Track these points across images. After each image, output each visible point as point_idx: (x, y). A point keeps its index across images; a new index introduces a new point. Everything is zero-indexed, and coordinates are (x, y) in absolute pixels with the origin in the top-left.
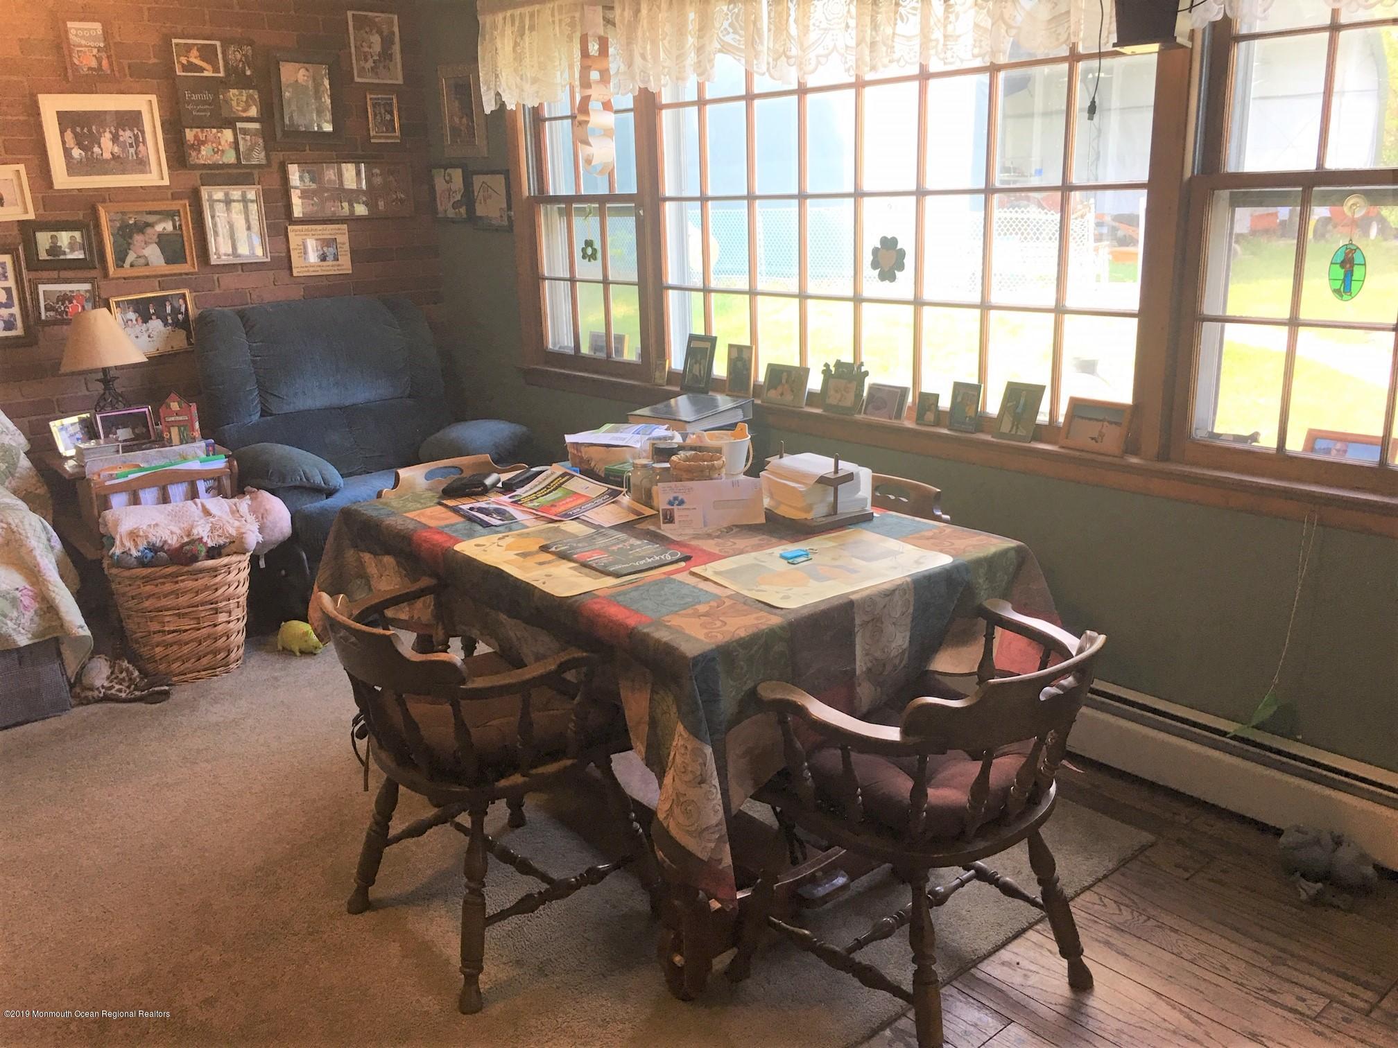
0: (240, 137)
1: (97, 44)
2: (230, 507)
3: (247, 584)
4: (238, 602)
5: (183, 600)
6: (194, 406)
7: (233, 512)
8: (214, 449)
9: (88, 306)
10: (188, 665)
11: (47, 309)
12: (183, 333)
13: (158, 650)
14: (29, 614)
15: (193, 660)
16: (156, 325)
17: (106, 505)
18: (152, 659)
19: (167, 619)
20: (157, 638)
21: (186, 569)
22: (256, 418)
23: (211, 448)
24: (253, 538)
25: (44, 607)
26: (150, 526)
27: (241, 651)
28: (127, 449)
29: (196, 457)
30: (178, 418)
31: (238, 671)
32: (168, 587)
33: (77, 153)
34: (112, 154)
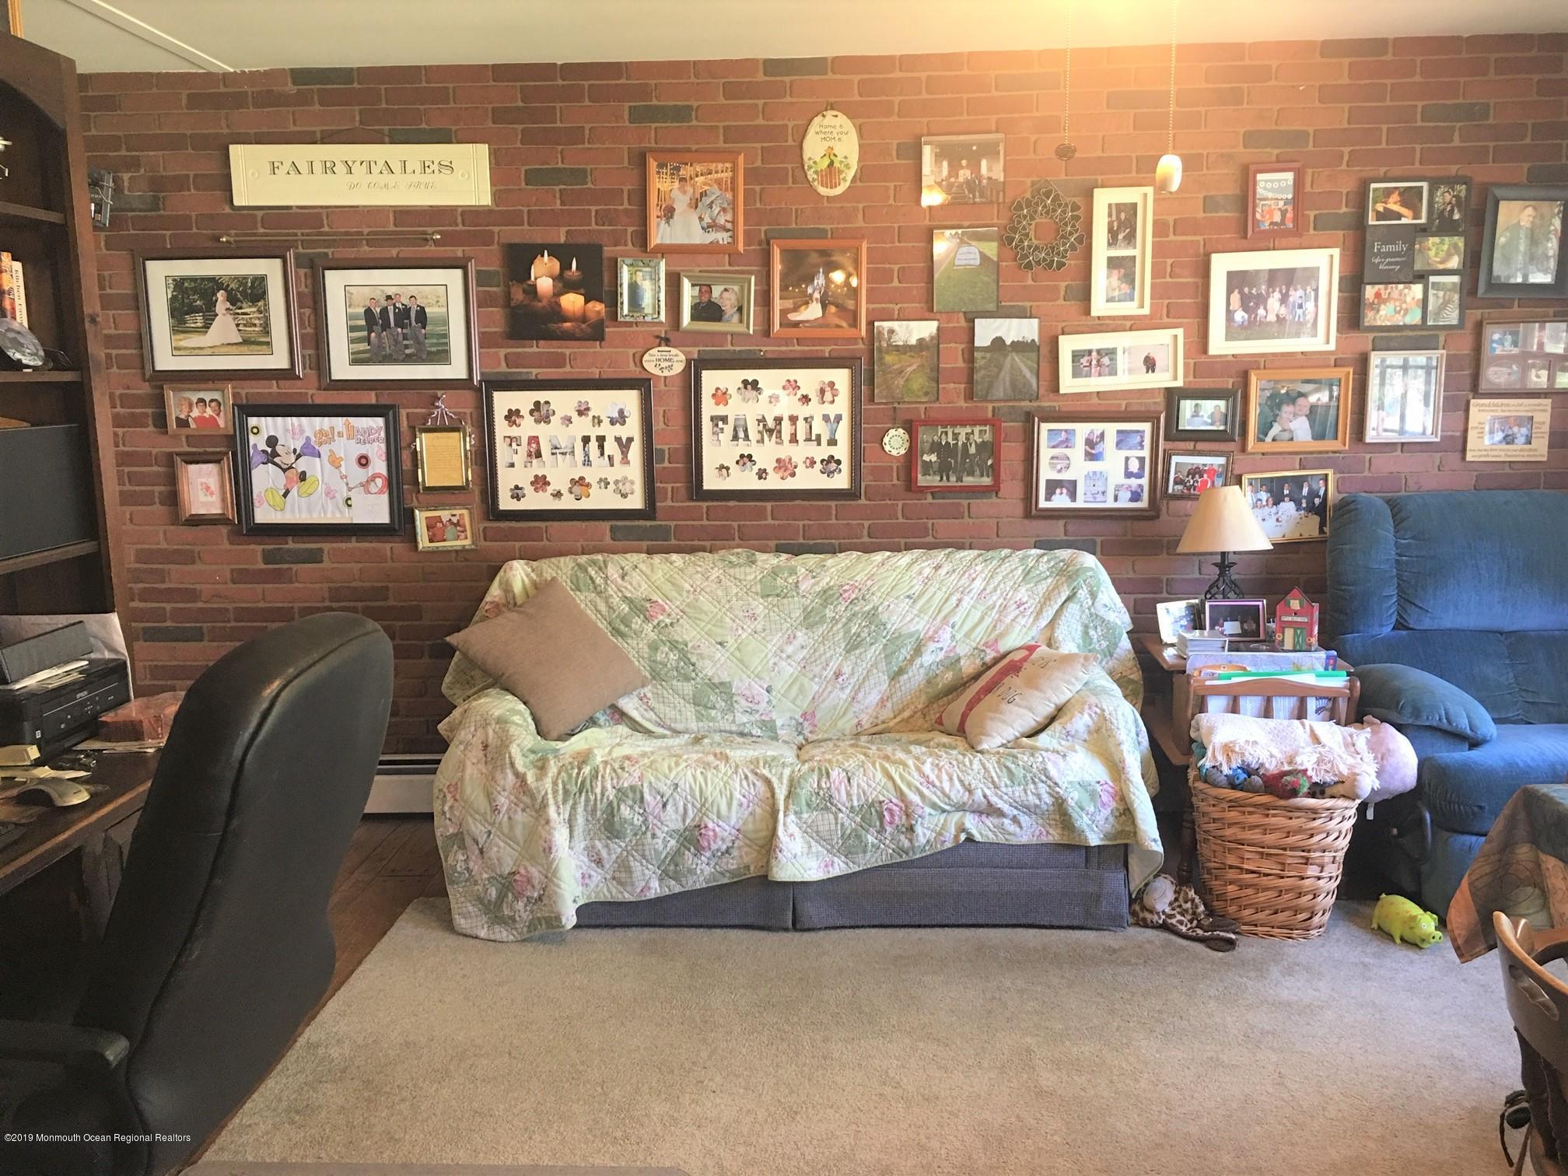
0: (1431, 292)
1: (1284, 196)
2: (1344, 738)
3: (1349, 837)
4: (1334, 857)
5: (1270, 838)
6: (1316, 605)
7: (1346, 745)
8: (1335, 662)
9: (1219, 482)
10: (1261, 916)
11: (1176, 483)
12: (1317, 519)
13: (1231, 888)
14: (1106, 812)
15: (1267, 912)
16: (1288, 507)
17: (1202, 708)
18: (1221, 897)
19: (1247, 856)
20: (1232, 874)
21: (1282, 803)
22: (1387, 630)
23: (1332, 662)
24: (1368, 783)
25: (1121, 808)
26: (1247, 742)
27: (1327, 915)
28: (1234, 647)
29: (1312, 669)
30: (1296, 619)
31: (1319, 941)
32: (1255, 819)
33: (1240, 316)
34: (1277, 316)
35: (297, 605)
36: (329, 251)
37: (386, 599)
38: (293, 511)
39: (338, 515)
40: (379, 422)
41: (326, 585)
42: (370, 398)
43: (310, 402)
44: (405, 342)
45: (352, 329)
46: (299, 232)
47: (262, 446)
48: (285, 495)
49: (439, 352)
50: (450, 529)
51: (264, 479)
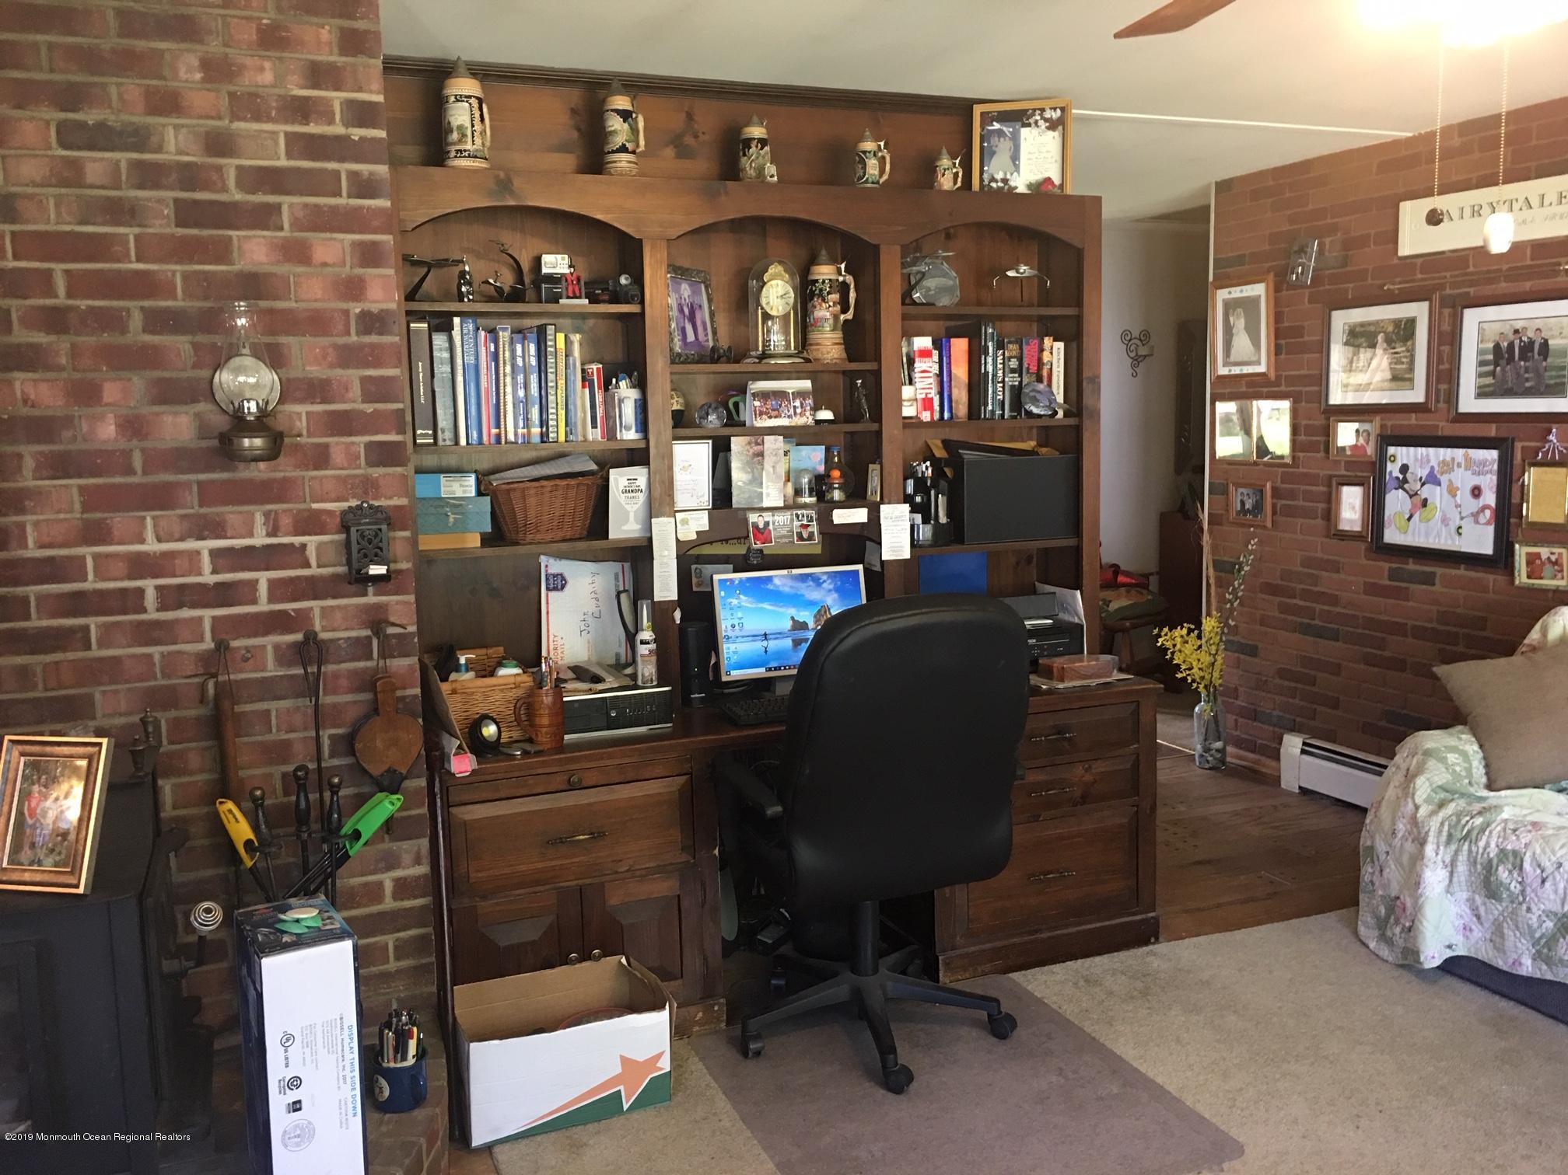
35: (1410, 623)
36: (1471, 290)
37: (1483, 629)
38: (1413, 534)
39: (1449, 542)
40: (1493, 454)
41: (1434, 608)
42: (1492, 431)
43: (1440, 434)
44: (1527, 375)
45: (1481, 364)
46: (1448, 274)
47: (1397, 473)
48: (1409, 519)
49: (1557, 384)
50: (1548, 568)
51: (1396, 502)
